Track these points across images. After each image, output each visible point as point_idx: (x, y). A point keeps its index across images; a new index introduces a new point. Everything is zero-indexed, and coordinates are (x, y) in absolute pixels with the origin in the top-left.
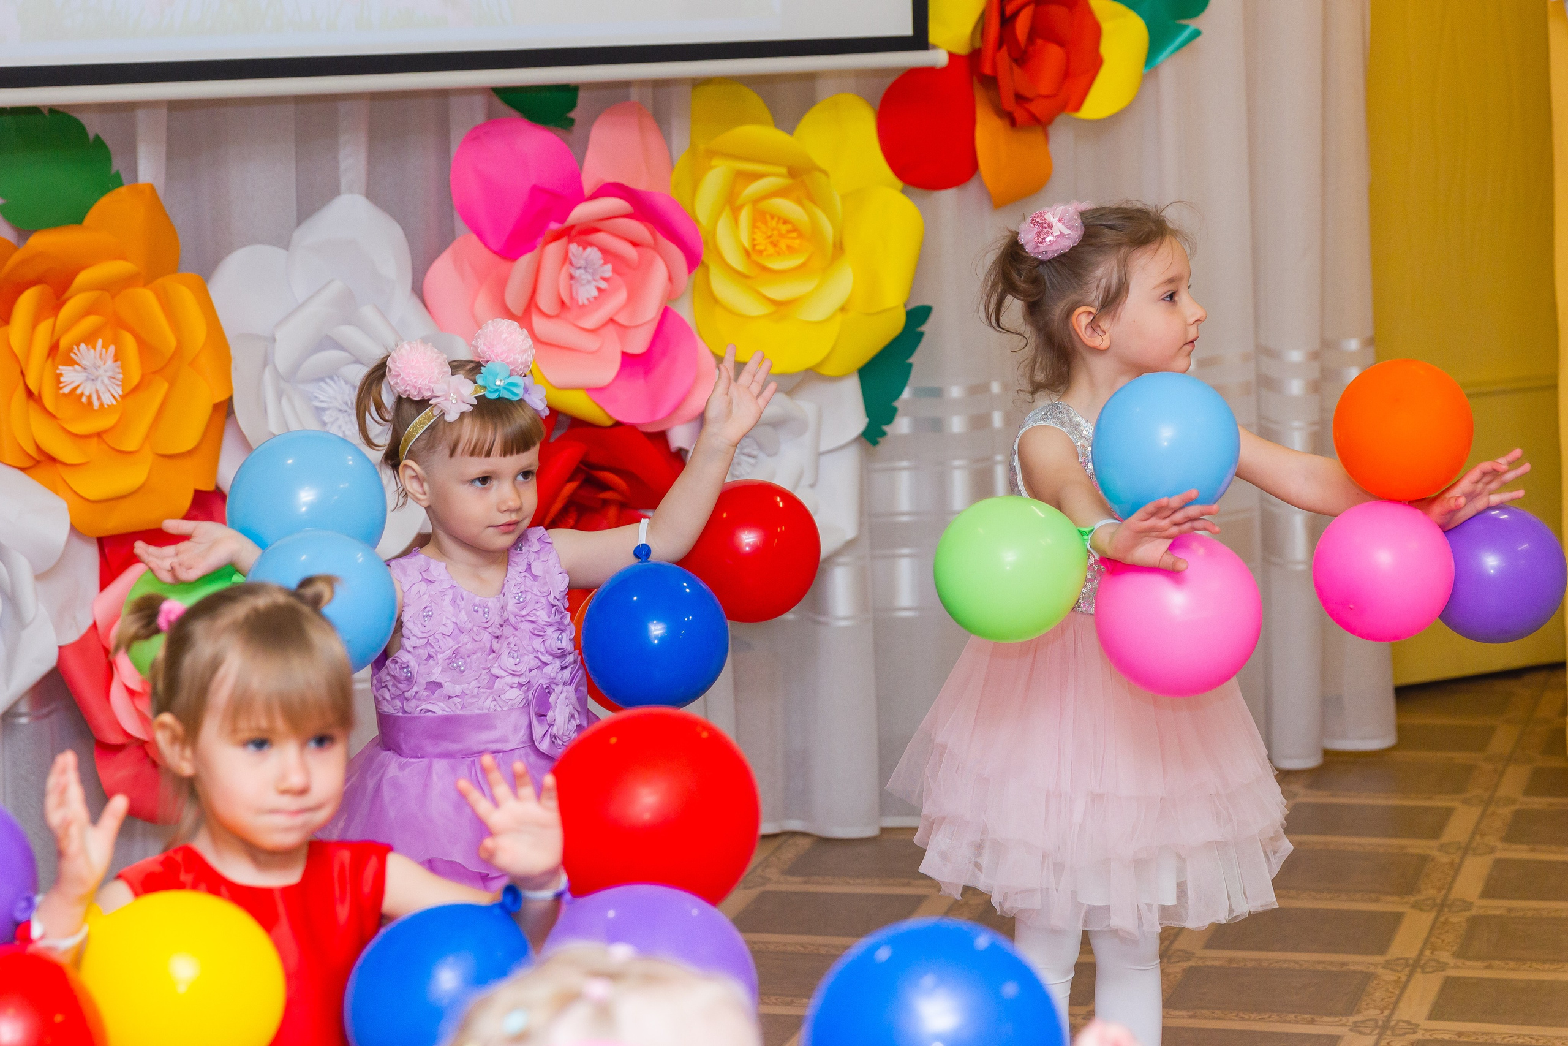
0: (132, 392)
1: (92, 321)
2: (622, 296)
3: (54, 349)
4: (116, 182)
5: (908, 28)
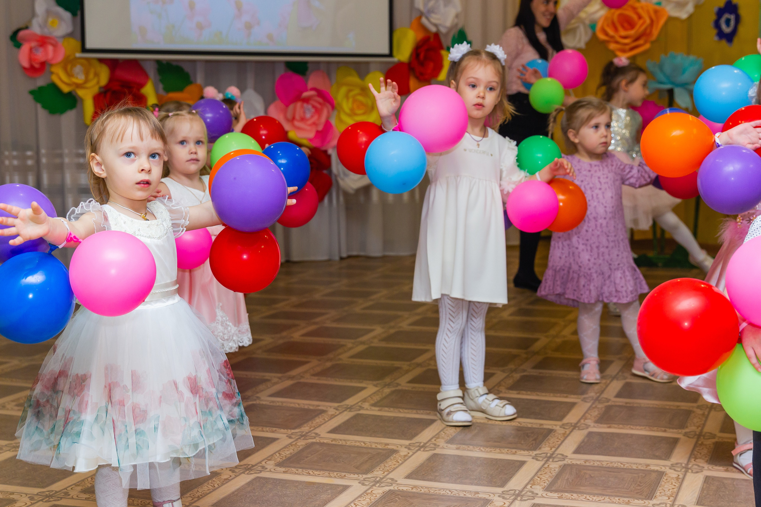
2: (316, 117)
4: (191, 83)
5: (386, 51)
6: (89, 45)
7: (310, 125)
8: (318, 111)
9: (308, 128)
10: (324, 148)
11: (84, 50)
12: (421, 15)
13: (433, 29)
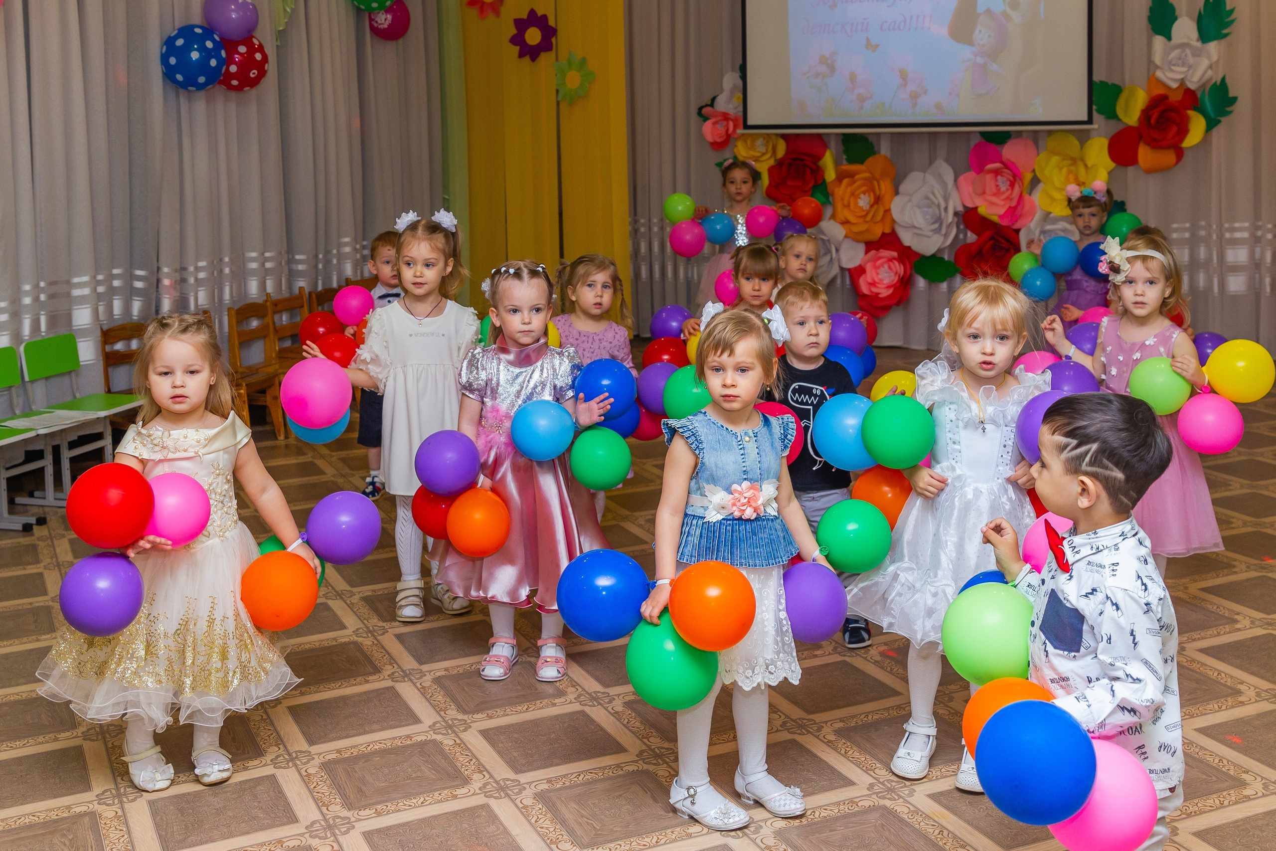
0: (872, 206)
1: (864, 188)
2: (1009, 192)
3: (853, 194)
4: (874, 153)
5: (1085, 118)
6: (750, 122)
7: (1004, 200)
8: (1012, 185)
9: (1002, 203)
10: (1016, 227)
11: (746, 127)
12: (1158, 67)
13: (1174, 85)
